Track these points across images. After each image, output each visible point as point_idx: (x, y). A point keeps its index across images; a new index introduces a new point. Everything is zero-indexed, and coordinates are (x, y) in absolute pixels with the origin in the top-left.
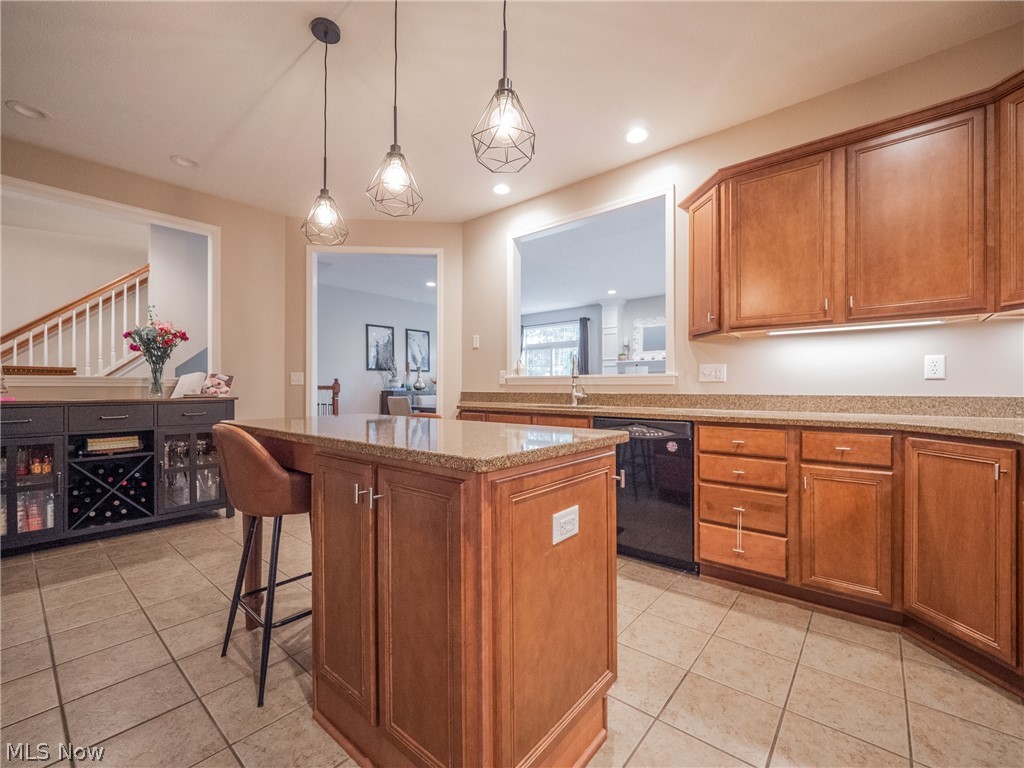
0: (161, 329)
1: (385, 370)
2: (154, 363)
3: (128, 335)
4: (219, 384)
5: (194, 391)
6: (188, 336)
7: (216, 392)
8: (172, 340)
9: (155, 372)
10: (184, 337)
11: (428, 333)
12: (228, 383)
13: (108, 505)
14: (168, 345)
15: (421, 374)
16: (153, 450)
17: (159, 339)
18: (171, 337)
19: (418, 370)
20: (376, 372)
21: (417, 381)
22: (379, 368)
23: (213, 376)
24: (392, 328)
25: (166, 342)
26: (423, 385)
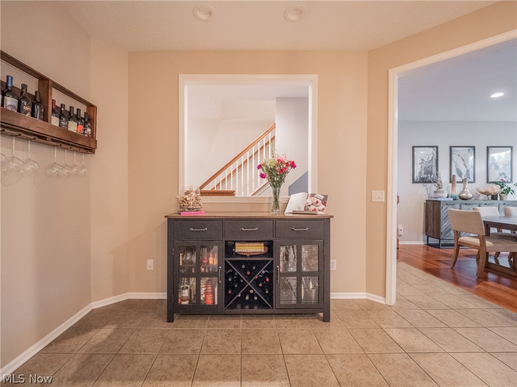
0: (279, 160)
1: (430, 182)
2: (275, 187)
3: (260, 167)
4: (317, 202)
5: (299, 208)
6: (295, 164)
7: (315, 210)
8: (286, 168)
9: (275, 193)
10: (293, 165)
11: (474, 148)
12: (324, 203)
13: (246, 292)
14: (283, 172)
15: (468, 185)
16: (272, 257)
17: (278, 168)
18: (285, 166)
19: (464, 181)
20: (421, 185)
21: (463, 192)
22: (423, 181)
23: (313, 195)
24: (437, 147)
25: (281, 170)
26: (470, 195)
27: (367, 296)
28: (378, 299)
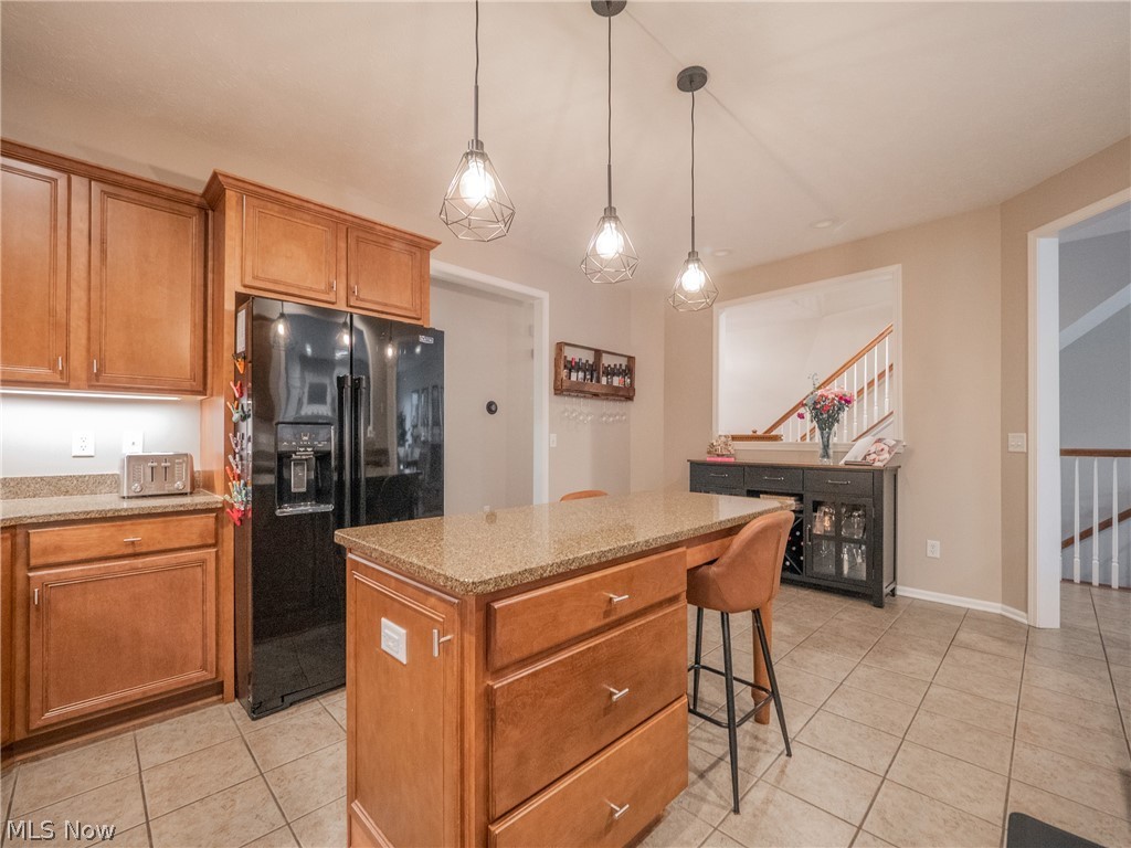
4: (882, 450)
7: (874, 459)
12: (891, 451)
16: (804, 513)
23: (880, 441)
27: (1003, 609)
28: (1018, 615)
